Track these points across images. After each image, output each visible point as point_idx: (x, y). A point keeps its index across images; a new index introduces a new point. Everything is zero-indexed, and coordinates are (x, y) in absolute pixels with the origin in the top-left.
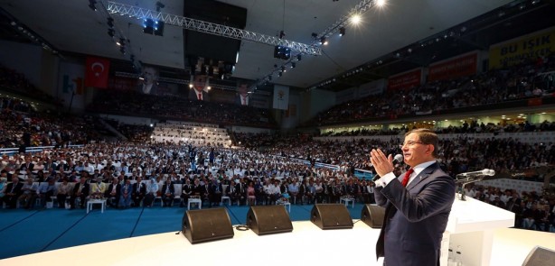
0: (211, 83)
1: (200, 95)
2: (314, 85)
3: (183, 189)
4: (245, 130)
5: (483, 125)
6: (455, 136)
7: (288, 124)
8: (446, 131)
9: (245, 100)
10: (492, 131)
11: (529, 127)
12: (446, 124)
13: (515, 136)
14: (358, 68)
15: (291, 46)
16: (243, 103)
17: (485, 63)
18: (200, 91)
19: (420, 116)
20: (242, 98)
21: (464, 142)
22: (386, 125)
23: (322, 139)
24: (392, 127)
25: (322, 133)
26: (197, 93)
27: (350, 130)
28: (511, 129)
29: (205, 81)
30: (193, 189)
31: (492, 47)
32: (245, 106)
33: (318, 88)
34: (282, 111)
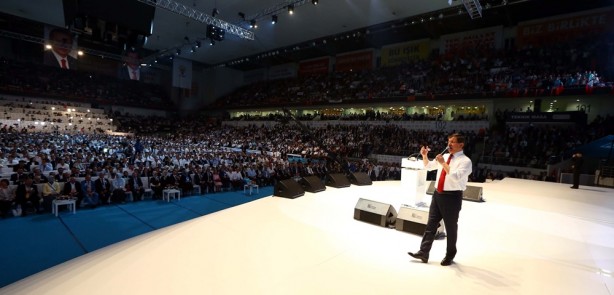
0: (81, 46)
1: (63, 62)
2: (223, 63)
3: (150, 181)
4: (134, 112)
5: (378, 113)
6: (359, 122)
7: (188, 105)
8: (353, 118)
9: (134, 73)
10: (385, 119)
11: (407, 117)
12: (352, 111)
13: (400, 124)
14: (275, 50)
15: (224, 26)
16: (132, 76)
17: (379, 60)
18: (63, 56)
19: (332, 104)
20: (130, 71)
21: (366, 128)
22: (300, 111)
23: (233, 123)
24: (306, 113)
25: (232, 116)
26: (59, 59)
27: (264, 114)
28: (396, 118)
29: (72, 43)
30: (162, 180)
31: (384, 47)
32: (135, 81)
33: (227, 65)
34: (180, 90)
